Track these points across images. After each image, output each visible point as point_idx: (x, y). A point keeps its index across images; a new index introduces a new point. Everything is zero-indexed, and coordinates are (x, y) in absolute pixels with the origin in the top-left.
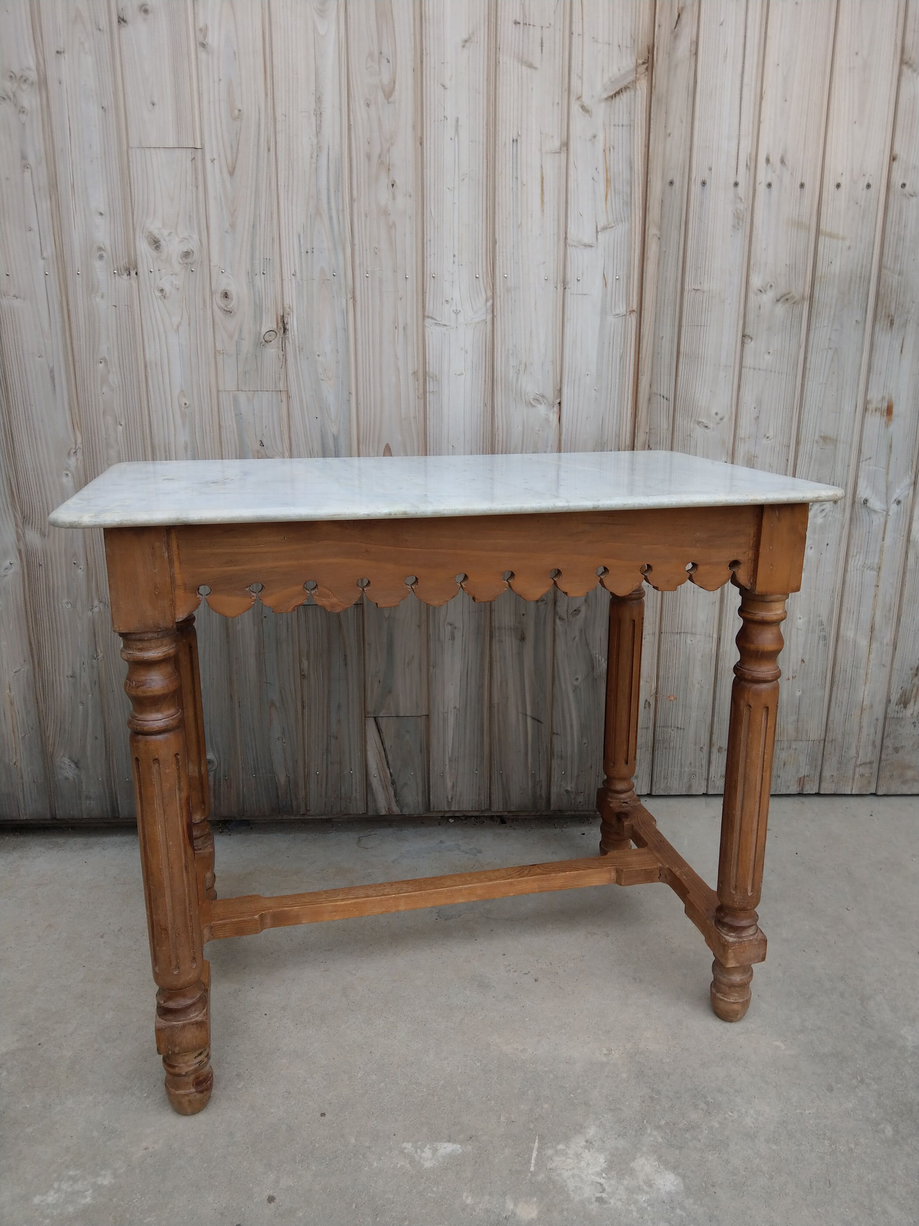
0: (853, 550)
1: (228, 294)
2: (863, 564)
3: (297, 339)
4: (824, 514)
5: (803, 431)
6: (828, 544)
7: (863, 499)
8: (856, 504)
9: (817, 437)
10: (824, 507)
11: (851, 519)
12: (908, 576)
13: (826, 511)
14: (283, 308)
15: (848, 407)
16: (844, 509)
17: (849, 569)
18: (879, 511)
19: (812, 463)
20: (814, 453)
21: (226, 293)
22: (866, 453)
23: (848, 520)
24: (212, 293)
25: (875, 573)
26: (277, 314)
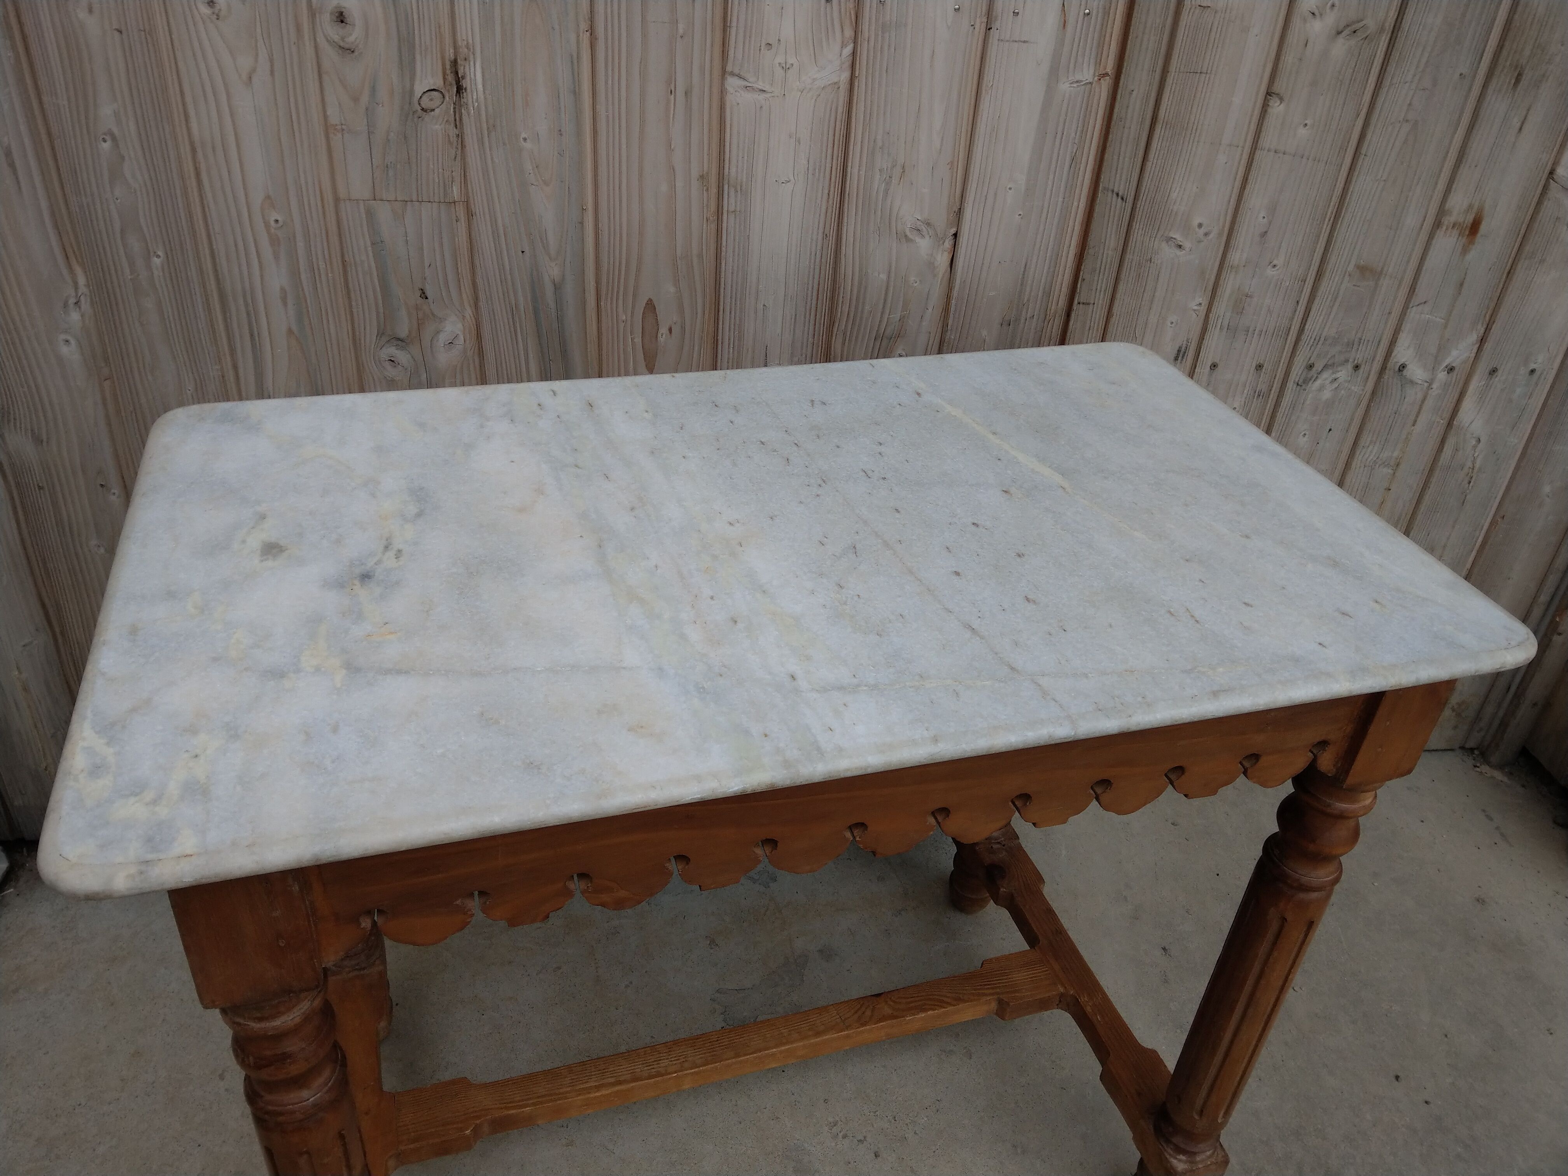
0: (1366, 439)
1: (346, 14)
2: (1375, 459)
3: (483, 108)
4: (1335, 385)
5: (1332, 259)
6: (1330, 430)
7: (1400, 364)
8: (1387, 371)
9: (1351, 268)
10: (1338, 375)
11: (1374, 393)
12: (1437, 473)
13: (1340, 380)
14: (455, 47)
15: (1411, 220)
16: (1368, 378)
17: (1353, 466)
18: (1420, 382)
19: (1335, 308)
20: (1341, 293)
21: (341, 14)
22: (1421, 293)
23: (1368, 396)
24: (313, 13)
25: (1390, 471)
26: (443, 58)
